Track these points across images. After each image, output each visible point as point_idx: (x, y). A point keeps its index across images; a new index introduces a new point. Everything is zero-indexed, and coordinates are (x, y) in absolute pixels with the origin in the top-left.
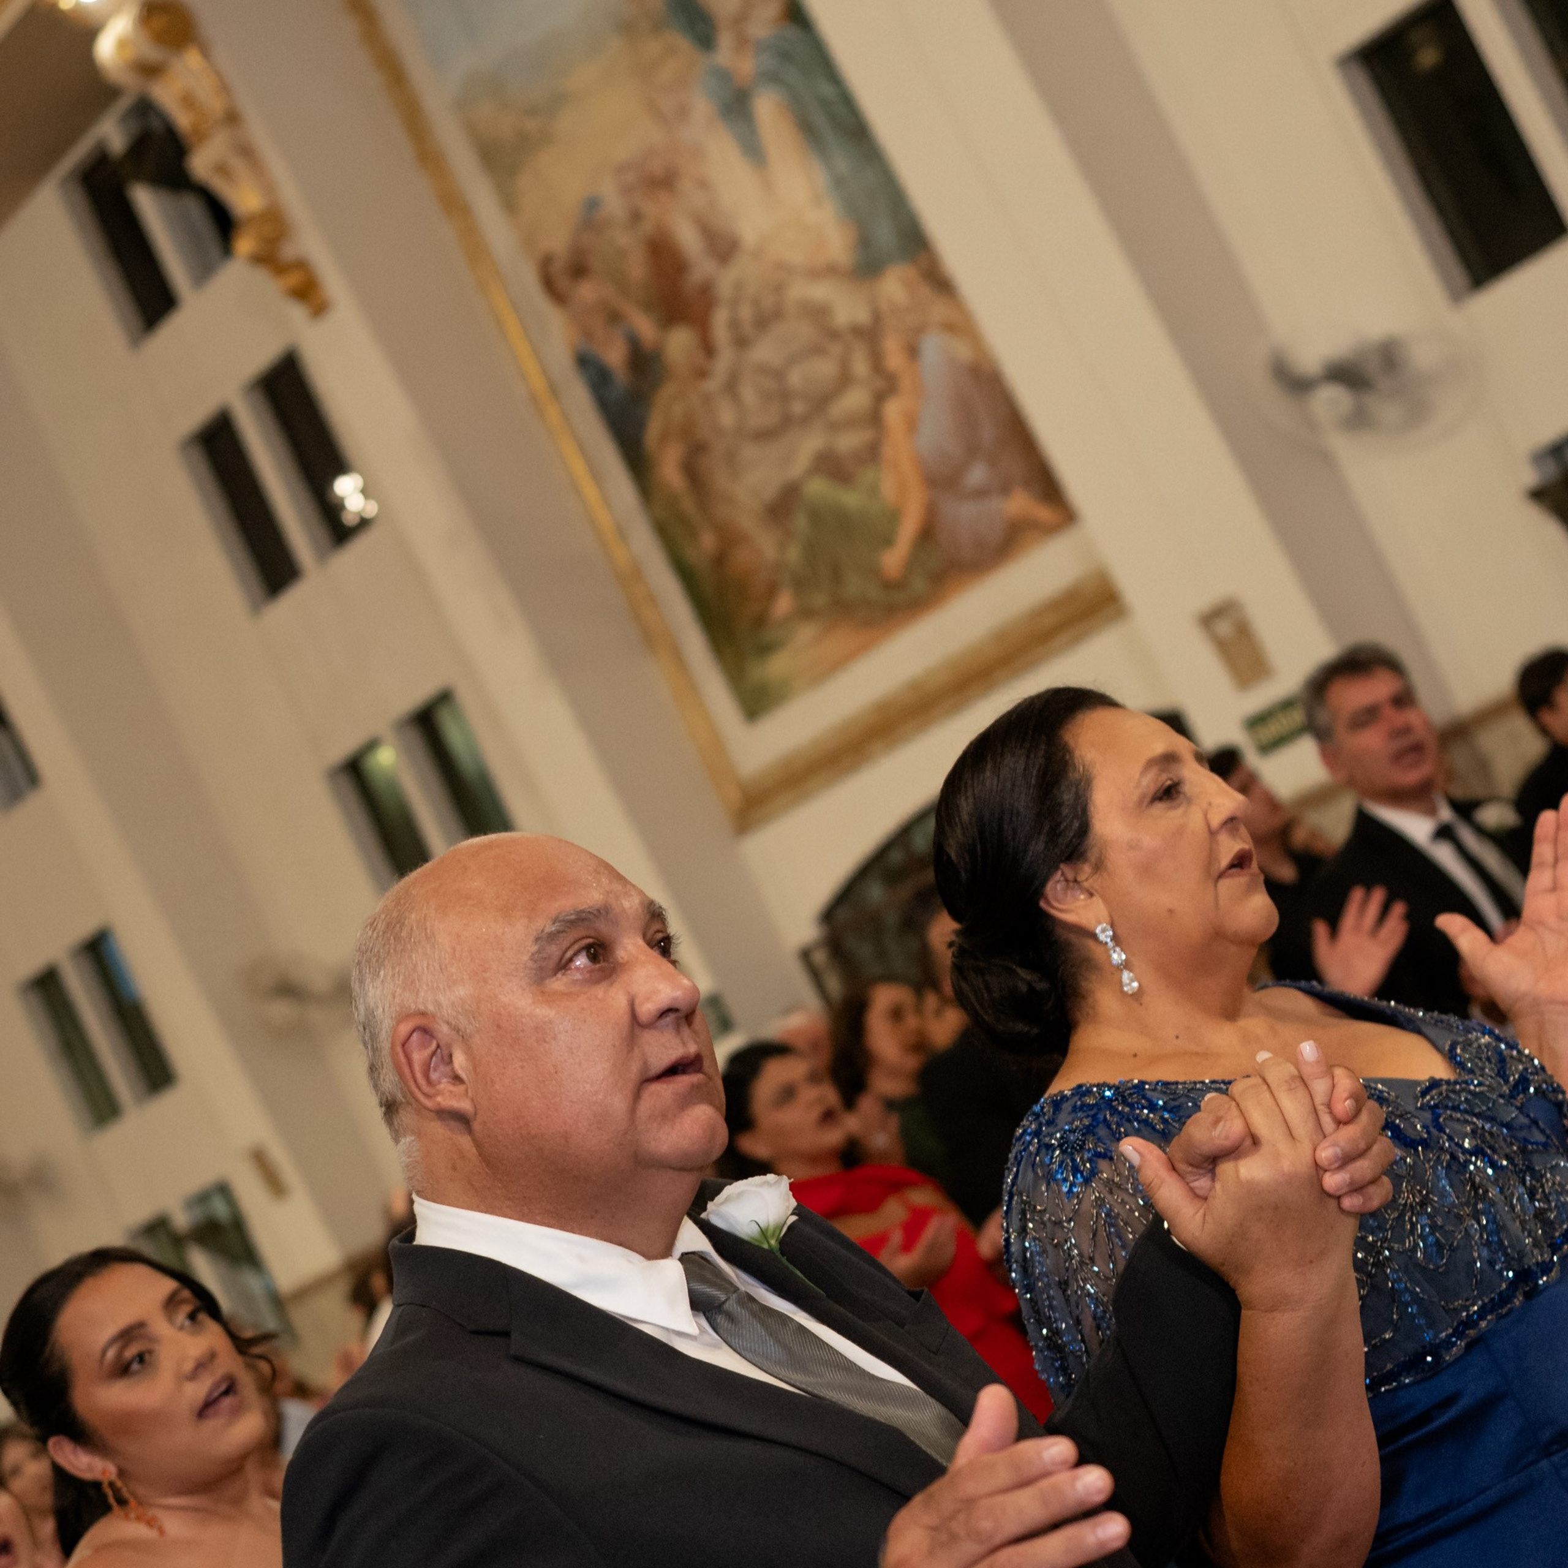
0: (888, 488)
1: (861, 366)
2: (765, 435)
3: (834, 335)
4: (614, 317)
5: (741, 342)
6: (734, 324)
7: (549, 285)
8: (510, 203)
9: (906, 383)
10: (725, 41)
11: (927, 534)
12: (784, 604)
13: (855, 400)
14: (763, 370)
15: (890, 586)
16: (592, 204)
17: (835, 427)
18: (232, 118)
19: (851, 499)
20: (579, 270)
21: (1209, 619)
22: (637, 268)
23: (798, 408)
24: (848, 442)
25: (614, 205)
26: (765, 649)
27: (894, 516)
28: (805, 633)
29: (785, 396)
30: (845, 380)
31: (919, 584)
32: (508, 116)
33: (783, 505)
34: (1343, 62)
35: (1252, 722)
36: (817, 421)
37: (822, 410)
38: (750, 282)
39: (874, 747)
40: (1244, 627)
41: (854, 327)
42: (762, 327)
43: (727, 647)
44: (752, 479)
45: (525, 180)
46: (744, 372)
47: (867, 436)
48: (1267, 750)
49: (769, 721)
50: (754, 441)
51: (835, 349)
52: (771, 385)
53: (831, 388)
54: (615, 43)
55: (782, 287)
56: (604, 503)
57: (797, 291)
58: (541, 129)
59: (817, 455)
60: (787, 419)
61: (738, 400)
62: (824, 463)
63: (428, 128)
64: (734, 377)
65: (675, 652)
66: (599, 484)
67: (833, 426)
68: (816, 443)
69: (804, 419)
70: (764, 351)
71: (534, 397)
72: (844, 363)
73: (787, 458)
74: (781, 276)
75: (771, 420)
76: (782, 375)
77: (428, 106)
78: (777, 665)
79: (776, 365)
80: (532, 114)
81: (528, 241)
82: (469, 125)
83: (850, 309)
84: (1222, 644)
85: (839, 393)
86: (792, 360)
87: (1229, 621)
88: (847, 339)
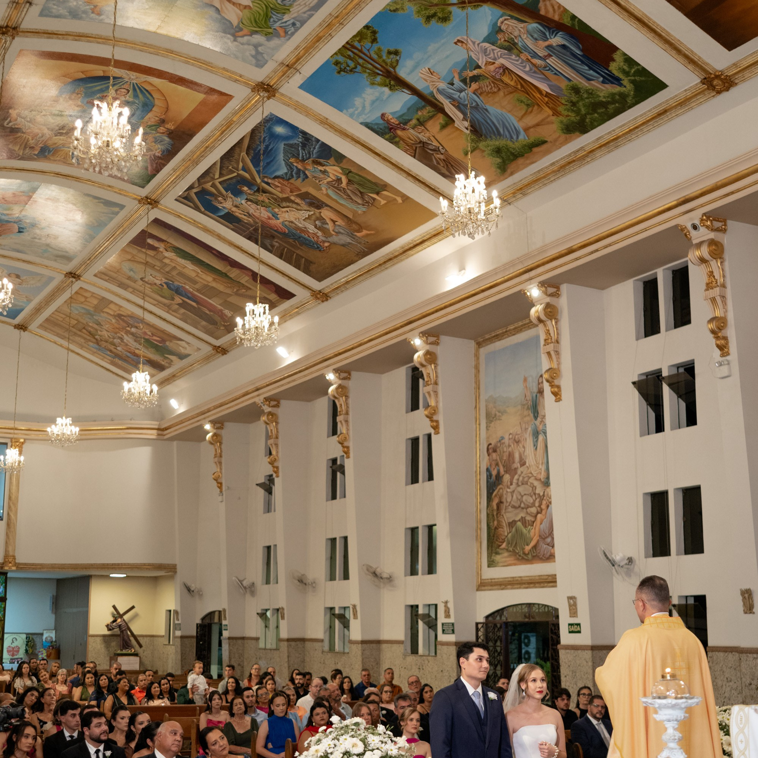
0: (532, 533)
1: (537, 504)
2: (514, 507)
3: (535, 494)
4: (497, 464)
5: (518, 485)
6: (518, 480)
7: (488, 450)
8: (487, 428)
9: (544, 512)
11: (535, 547)
12: (504, 545)
13: (533, 510)
14: (519, 493)
15: (524, 553)
16: (503, 438)
18: (436, 383)
19: (524, 530)
20: (495, 451)
21: (570, 598)
23: (522, 505)
24: (529, 518)
25: (506, 441)
26: (497, 553)
28: (506, 554)
29: (521, 502)
30: (533, 505)
31: (530, 556)
32: (494, 409)
33: (512, 524)
34: (646, 494)
35: (569, 625)
36: (525, 510)
37: (527, 508)
38: (524, 473)
39: (509, 587)
40: (575, 604)
41: (539, 494)
42: (523, 484)
43: (490, 548)
44: (508, 515)
45: (492, 425)
46: (516, 491)
47: (533, 519)
48: (570, 632)
49: (492, 569)
50: (512, 507)
51: (534, 497)
52: (519, 497)
53: (530, 505)
54: (519, 407)
55: (529, 478)
56: (480, 503)
57: (532, 480)
58: (499, 416)
59: (522, 517)
60: (519, 507)
61: (512, 496)
62: (523, 520)
63: (479, 402)
64: (514, 491)
65: (481, 543)
66: (480, 498)
67: (527, 513)
68: (522, 515)
69: (523, 508)
70: (521, 489)
71: (476, 472)
72: (534, 501)
73: (516, 515)
74: (530, 475)
75: (517, 505)
76: (522, 496)
77: (481, 397)
78: (498, 558)
79: (522, 494)
80: (499, 412)
81: (488, 438)
82: (486, 406)
83: (539, 490)
84: (570, 606)
85: (531, 507)
86: (525, 494)
87: (573, 601)
88: (537, 496)
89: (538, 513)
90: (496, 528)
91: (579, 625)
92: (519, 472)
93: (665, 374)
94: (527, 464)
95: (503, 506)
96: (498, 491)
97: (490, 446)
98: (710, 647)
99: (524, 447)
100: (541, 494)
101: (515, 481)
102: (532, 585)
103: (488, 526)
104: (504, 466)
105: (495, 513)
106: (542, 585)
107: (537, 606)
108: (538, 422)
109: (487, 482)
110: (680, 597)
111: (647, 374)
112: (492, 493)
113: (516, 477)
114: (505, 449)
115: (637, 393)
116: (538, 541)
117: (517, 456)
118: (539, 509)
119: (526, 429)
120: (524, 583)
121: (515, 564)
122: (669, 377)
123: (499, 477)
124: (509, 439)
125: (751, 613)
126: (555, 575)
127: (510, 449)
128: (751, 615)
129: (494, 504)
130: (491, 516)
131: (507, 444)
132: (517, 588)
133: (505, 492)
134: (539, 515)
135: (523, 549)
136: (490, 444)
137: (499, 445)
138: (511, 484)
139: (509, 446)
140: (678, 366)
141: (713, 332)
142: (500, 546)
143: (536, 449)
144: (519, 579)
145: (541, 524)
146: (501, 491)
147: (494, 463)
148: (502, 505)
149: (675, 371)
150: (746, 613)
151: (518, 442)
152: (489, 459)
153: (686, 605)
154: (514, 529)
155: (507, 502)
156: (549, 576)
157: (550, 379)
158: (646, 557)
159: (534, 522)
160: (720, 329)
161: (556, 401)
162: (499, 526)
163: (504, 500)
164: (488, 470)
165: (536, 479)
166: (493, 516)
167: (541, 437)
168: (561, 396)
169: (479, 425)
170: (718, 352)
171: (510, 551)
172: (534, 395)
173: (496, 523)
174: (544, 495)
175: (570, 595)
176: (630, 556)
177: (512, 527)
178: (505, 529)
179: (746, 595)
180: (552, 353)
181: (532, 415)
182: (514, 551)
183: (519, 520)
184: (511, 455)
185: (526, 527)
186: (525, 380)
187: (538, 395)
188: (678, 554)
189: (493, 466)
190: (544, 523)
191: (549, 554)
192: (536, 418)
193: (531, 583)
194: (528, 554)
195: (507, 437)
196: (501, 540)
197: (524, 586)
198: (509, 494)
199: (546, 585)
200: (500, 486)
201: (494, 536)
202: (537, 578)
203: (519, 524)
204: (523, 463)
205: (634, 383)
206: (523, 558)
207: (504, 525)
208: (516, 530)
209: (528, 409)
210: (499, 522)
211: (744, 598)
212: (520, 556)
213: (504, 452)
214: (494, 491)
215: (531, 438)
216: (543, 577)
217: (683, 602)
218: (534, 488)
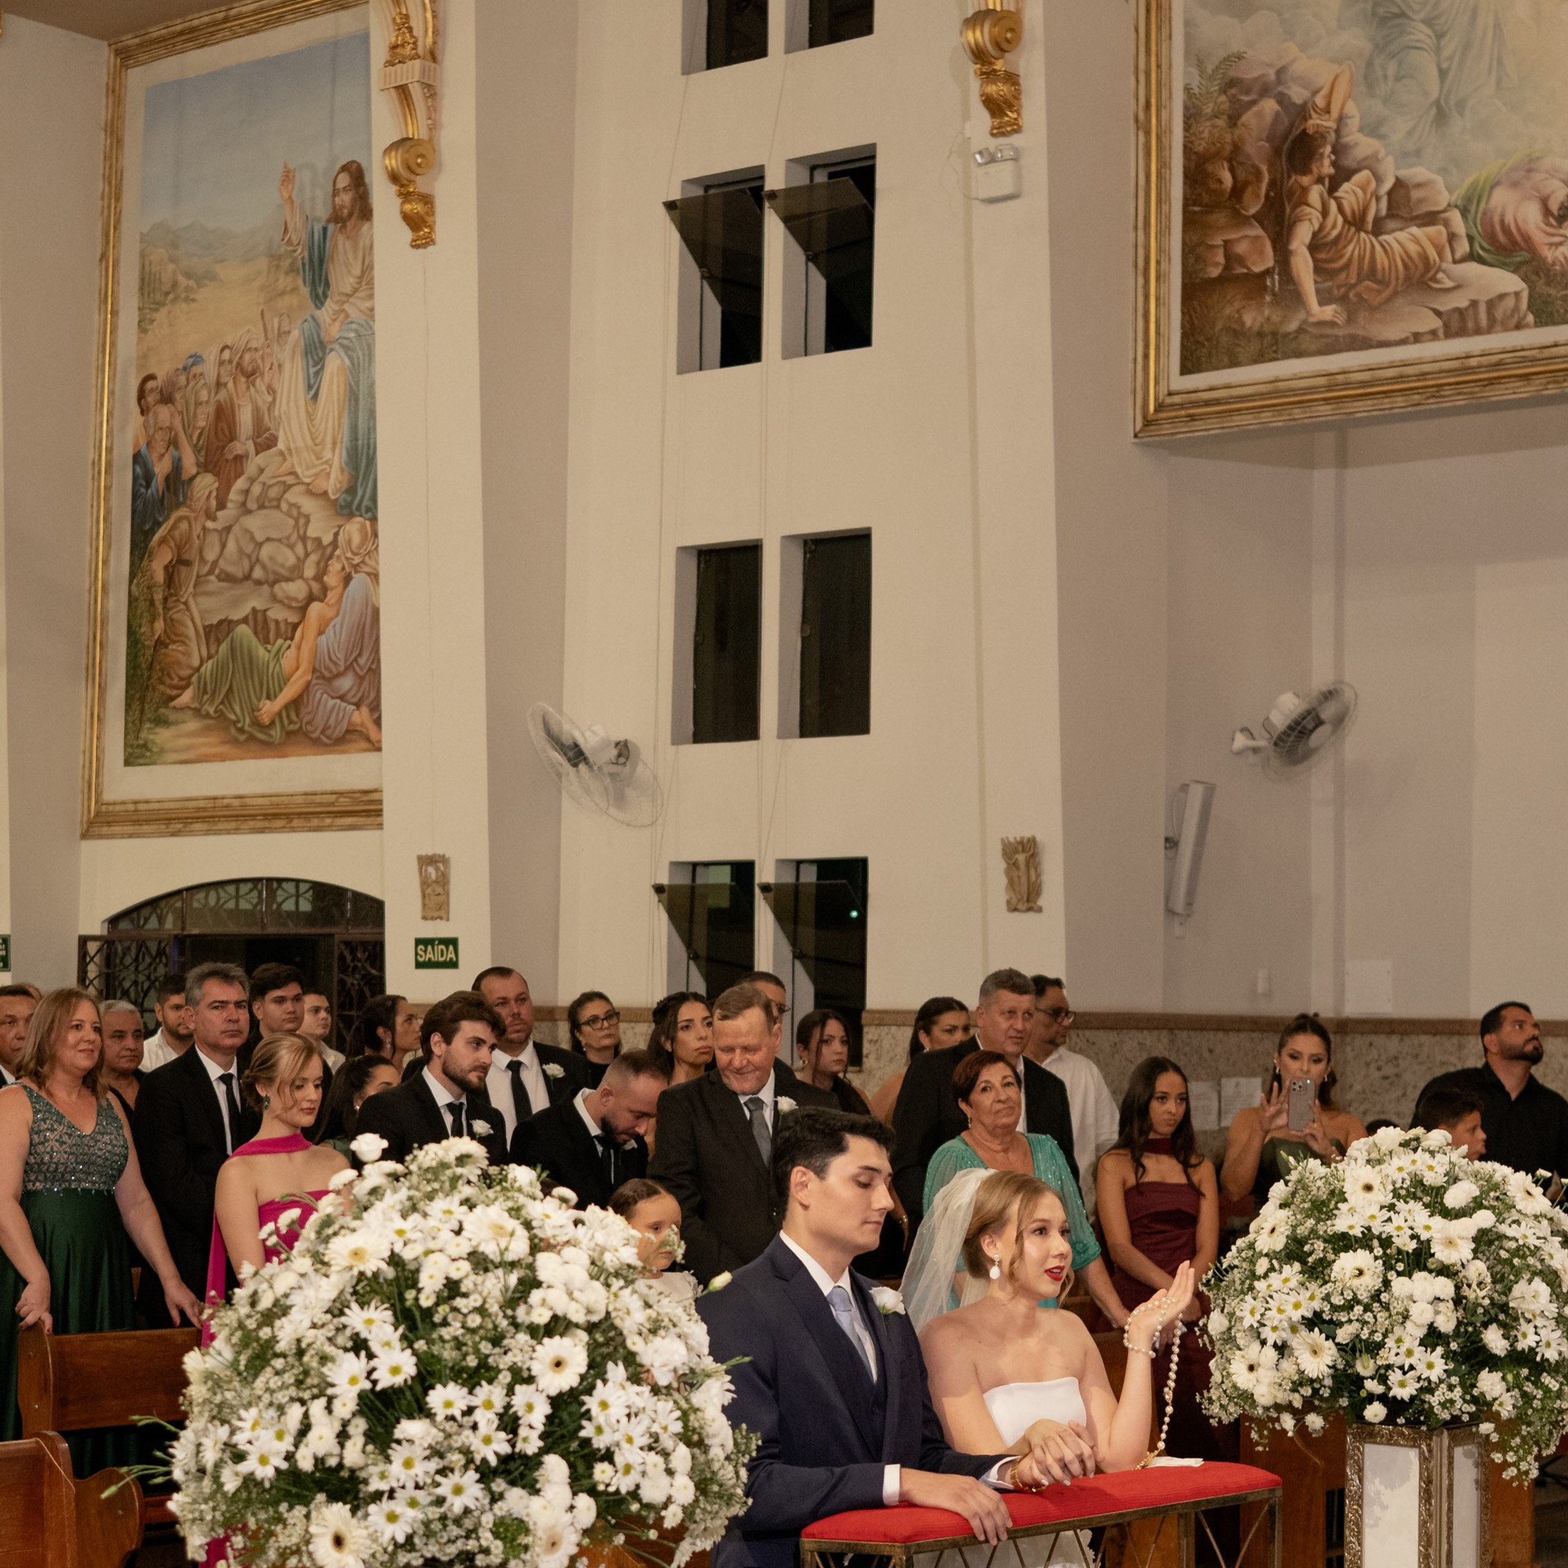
1: (309, 572)
2: (227, 578)
3: (304, 539)
4: (173, 443)
5: (245, 510)
6: (247, 492)
7: (141, 395)
8: (143, 326)
9: (332, 596)
10: (330, 305)
11: (296, 703)
12: (186, 697)
14: (249, 534)
15: (257, 723)
16: (197, 359)
19: (261, 652)
20: (167, 399)
21: (426, 861)
22: (203, 420)
23: (258, 573)
24: (277, 613)
25: (209, 368)
26: (161, 722)
27: (285, 680)
28: (193, 725)
29: (255, 562)
30: (295, 574)
31: (276, 733)
32: (171, 267)
33: (218, 631)
34: (683, 550)
35: (418, 942)
36: (265, 589)
37: (272, 585)
38: (268, 473)
39: (198, 826)
40: (443, 880)
41: (318, 541)
42: (262, 507)
43: (136, 705)
44: (205, 602)
45: (161, 315)
46: (236, 529)
47: (293, 618)
48: (419, 965)
49: (138, 772)
50: (219, 579)
51: (300, 549)
52: (249, 548)
53: (285, 572)
54: (263, 263)
55: (287, 487)
56: (105, 562)
57: (294, 496)
58: (188, 289)
59: (254, 611)
60: (247, 577)
61: (223, 545)
62: (259, 622)
63: (117, 239)
64: (228, 529)
65: (103, 688)
66: (108, 547)
67: (274, 598)
68: (258, 603)
69: (259, 583)
70: (255, 523)
71: (96, 463)
72: (301, 561)
73: (236, 603)
74: (290, 480)
75: (238, 572)
76: (260, 545)
77: (125, 225)
78: (162, 736)
79: (260, 538)
80: (188, 275)
81: (143, 357)
82: (143, 255)
83: (320, 527)
84: (425, 883)
85: (288, 580)
86: (268, 539)
87: (437, 869)
88: (310, 546)
89: (311, 598)
90: (160, 644)
91: (452, 942)
92: (251, 468)
93: (774, 181)
94: (281, 445)
95: (188, 577)
96: (174, 527)
97: (150, 384)
98: (873, 1012)
99: (271, 390)
100: (327, 539)
101: (234, 496)
102: (279, 823)
103: (131, 633)
104: (196, 449)
105: (158, 596)
106: (315, 822)
107: (290, 888)
108: (325, 314)
109: (135, 496)
110: (781, 863)
111: (709, 184)
112: (152, 532)
113: (240, 484)
114: (204, 395)
115: (675, 237)
117: (245, 419)
118: (316, 586)
119: (282, 334)
120: (253, 817)
121: (223, 758)
122: (789, 192)
123: (176, 482)
124: (221, 363)
125: (1030, 909)
126: (378, 792)
127: (222, 395)
128: (1031, 914)
129: (157, 568)
130: (143, 605)
131: (211, 379)
132: (228, 832)
133: (197, 530)
134: (315, 607)
135: (254, 710)
136: (151, 377)
137: (182, 380)
138: (221, 506)
139: (219, 385)
140: (814, 164)
141: (979, 55)
142: (172, 698)
143: (315, 397)
144: (236, 802)
145: (321, 633)
146: (184, 526)
147: (160, 438)
149: (802, 179)
150: (1015, 910)
151: (251, 375)
152: (145, 425)
153: (797, 887)
154: (224, 647)
155: (202, 560)
157: (404, 173)
158: (677, 740)
159: (295, 626)
160: (1002, 47)
161: (415, 245)
162: (173, 634)
163: (191, 555)
164: (137, 458)
165: (310, 493)
166: (152, 603)
167: (334, 363)
168: (431, 228)
169: (115, 313)
170: (983, 119)
171: (207, 716)
172: (318, 228)
173: (159, 625)
174: (334, 544)
175: (428, 851)
176: (621, 737)
177: (219, 642)
178: (194, 645)
179: (1021, 858)
180: (416, 92)
181: (305, 291)
182: (220, 714)
183: (245, 621)
184: (224, 416)
186: (288, 177)
187: (331, 227)
188: (782, 735)
189: (160, 447)
190: (330, 631)
191: (344, 726)
192: (319, 300)
193: (276, 816)
195: (211, 356)
196: (176, 681)
197: (252, 824)
198: (214, 540)
199: (328, 821)
200: (183, 512)
201: (150, 667)
202: (300, 800)
203: (244, 630)
204: (265, 441)
205: (670, 206)
206: (252, 738)
207: (191, 632)
209: (292, 270)
210: (170, 623)
211: (1012, 866)
212: (241, 730)
213: (198, 404)
215: (299, 360)
216: (318, 799)
217: (789, 878)
218: (302, 521)
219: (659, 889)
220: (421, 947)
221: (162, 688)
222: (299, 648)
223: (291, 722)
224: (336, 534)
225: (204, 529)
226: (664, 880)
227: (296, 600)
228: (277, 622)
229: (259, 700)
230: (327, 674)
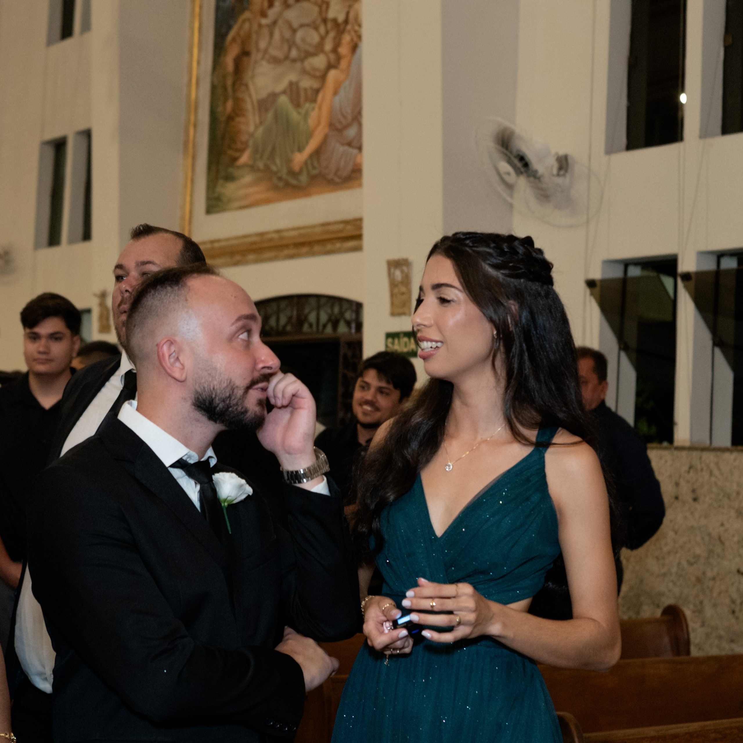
1: (328, 46)
2: (274, 60)
3: (325, 21)
5: (285, 5)
9: (344, 64)
11: (317, 153)
13: (319, 61)
14: (289, 24)
15: (292, 173)
17: (304, 72)
19: (294, 115)
21: (393, 266)
23: (294, 53)
24: (306, 83)
26: (229, 178)
27: (310, 135)
28: (248, 178)
29: (292, 45)
30: (319, 48)
31: (304, 178)
33: (266, 103)
35: (388, 335)
36: (298, 65)
37: (302, 60)
39: (251, 257)
40: (406, 280)
41: (335, 21)
43: (213, 167)
44: (260, 82)
46: (280, 22)
47: (316, 85)
49: (215, 218)
50: (269, 62)
51: (322, 29)
52: (288, 34)
53: (311, 50)
56: (199, 63)
59: (291, 84)
60: (287, 57)
61: (271, 35)
62: (292, 90)
64: (275, 23)
65: (194, 158)
66: (199, 50)
68: (293, 77)
69: (294, 61)
70: (293, 14)
72: (323, 38)
73: (278, 79)
75: (281, 54)
76: (294, 31)
78: (230, 189)
79: (295, 25)
83: (336, 10)
84: (393, 284)
85: (314, 55)
86: (302, 26)
87: (402, 272)
88: (329, 25)
89: (330, 66)
90: (230, 118)
96: (241, 28)
100: (341, 18)
102: (304, 250)
103: (213, 113)
105: (229, 82)
106: (329, 247)
107: (313, 301)
110: (703, 254)
116: (325, 140)
118: (332, 57)
120: (287, 246)
121: (267, 201)
126: (360, 220)
129: (229, 61)
132: (270, 259)
134: (333, 74)
135: (289, 161)
142: (235, 159)
144: (276, 236)
145: (335, 93)
146: (247, 26)
148: (245, 59)
153: (717, 274)
154: (270, 115)
155: (258, 50)
156: (346, 222)
158: (610, 150)
159: (317, 91)
166: (225, 88)
171: (258, 170)
173: (230, 104)
175: (396, 256)
176: (562, 152)
177: (267, 110)
182: (267, 168)
183: (284, 92)
185: (297, 105)
188: (704, 134)
190: (342, 92)
191: (350, 167)
193: (302, 244)
194: (301, 172)
197: (286, 252)
198: (265, 31)
199: (338, 245)
200: (247, 15)
202: (318, 230)
203: (283, 99)
206: (287, 184)
208: (276, 117)
212: (280, 179)
214: (230, 27)
216: (331, 228)
217: (710, 266)
218: (324, 7)
219: (591, 284)
220: (390, 340)
221: (230, 152)
222: (320, 108)
223: (314, 168)
224: (348, 14)
225: (260, 26)
226: (597, 275)
227: (317, 70)
228: (305, 90)
229: (292, 152)
230: (339, 126)
